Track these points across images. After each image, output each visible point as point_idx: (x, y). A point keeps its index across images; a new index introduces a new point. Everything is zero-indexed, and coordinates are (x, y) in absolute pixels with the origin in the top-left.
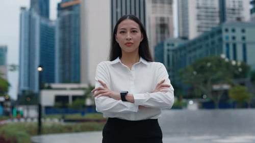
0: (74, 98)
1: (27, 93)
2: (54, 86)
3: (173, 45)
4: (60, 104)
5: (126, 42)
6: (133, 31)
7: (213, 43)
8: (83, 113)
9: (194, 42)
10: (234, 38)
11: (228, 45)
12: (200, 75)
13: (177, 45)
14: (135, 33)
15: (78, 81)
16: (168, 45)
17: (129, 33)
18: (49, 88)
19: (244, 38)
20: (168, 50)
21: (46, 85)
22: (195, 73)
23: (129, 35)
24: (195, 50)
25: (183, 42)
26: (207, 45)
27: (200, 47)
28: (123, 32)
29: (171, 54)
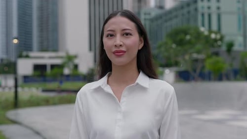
0: (53, 66)
1: (5, 62)
2: (32, 54)
3: (149, 14)
4: (38, 73)
5: (114, 49)
6: (126, 34)
7: (189, 12)
8: (61, 82)
9: (170, 12)
10: (209, 8)
11: (203, 15)
12: (179, 48)
13: (153, 14)
14: (129, 36)
15: (56, 50)
16: (145, 14)
17: (118, 36)
18: (27, 57)
19: (218, 8)
20: (145, 19)
21: (24, 53)
22: (174, 46)
23: (118, 40)
24: (171, 19)
25: (159, 12)
26: (183, 15)
27: (176, 17)
28: (112, 35)
29: (148, 23)
